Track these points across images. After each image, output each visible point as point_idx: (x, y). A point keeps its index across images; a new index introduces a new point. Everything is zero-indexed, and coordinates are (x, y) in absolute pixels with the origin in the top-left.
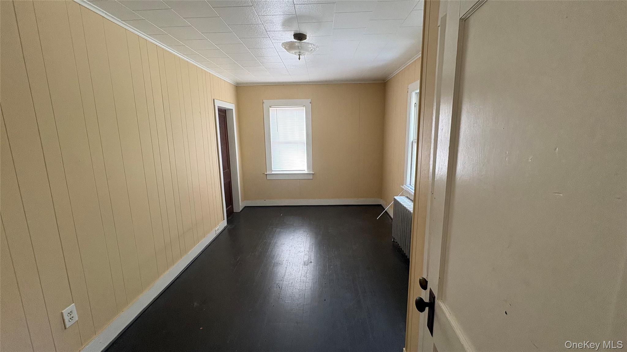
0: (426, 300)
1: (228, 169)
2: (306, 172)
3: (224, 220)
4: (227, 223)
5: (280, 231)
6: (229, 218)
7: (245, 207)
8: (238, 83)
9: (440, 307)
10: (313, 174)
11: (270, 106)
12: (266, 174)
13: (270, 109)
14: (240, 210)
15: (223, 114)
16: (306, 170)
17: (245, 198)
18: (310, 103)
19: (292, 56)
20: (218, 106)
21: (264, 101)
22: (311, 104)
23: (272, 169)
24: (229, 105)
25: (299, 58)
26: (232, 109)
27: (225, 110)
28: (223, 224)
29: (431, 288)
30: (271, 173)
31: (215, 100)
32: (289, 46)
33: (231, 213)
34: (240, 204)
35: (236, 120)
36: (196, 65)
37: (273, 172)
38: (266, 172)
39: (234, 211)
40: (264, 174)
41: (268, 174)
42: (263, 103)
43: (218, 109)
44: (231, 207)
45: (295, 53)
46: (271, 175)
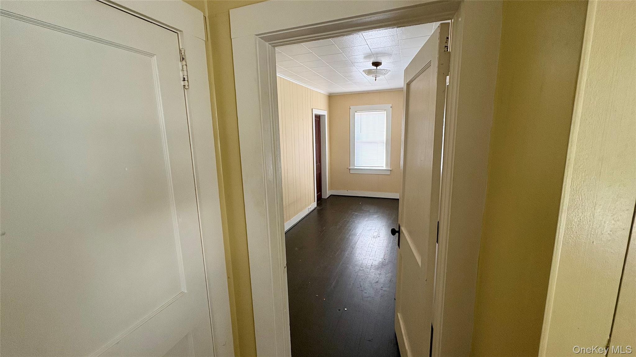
0: (397, 230)
1: (320, 163)
2: (384, 168)
3: (315, 202)
4: (317, 205)
5: (357, 215)
6: (318, 202)
7: (331, 195)
8: (330, 94)
9: (402, 231)
10: (390, 170)
11: (355, 111)
12: (350, 169)
13: (356, 113)
14: (327, 197)
15: (318, 119)
16: (384, 166)
17: (331, 188)
18: (391, 107)
19: (371, 78)
20: (315, 114)
21: (351, 107)
22: (391, 109)
23: (355, 165)
24: (323, 112)
25: (376, 80)
26: (325, 115)
27: (320, 116)
28: (314, 205)
29: (400, 224)
30: (354, 168)
31: (313, 109)
32: (369, 72)
33: (319, 198)
34: (327, 193)
35: (327, 122)
36: (302, 85)
37: (355, 168)
38: (350, 167)
39: (322, 198)
40: (348, 168)
41: (351, 169)
42: (350, 108)
43: (315, 115)
44: (320, 194)
45: (373, 76)
46: (354, 170)
